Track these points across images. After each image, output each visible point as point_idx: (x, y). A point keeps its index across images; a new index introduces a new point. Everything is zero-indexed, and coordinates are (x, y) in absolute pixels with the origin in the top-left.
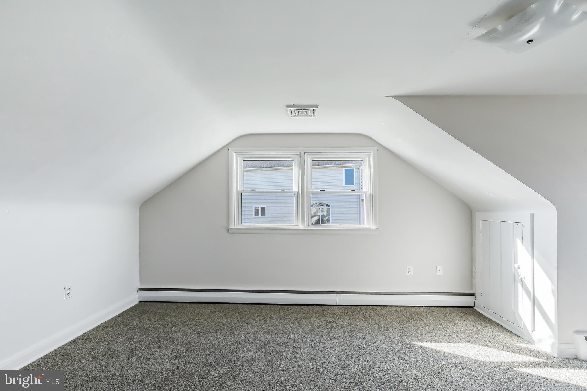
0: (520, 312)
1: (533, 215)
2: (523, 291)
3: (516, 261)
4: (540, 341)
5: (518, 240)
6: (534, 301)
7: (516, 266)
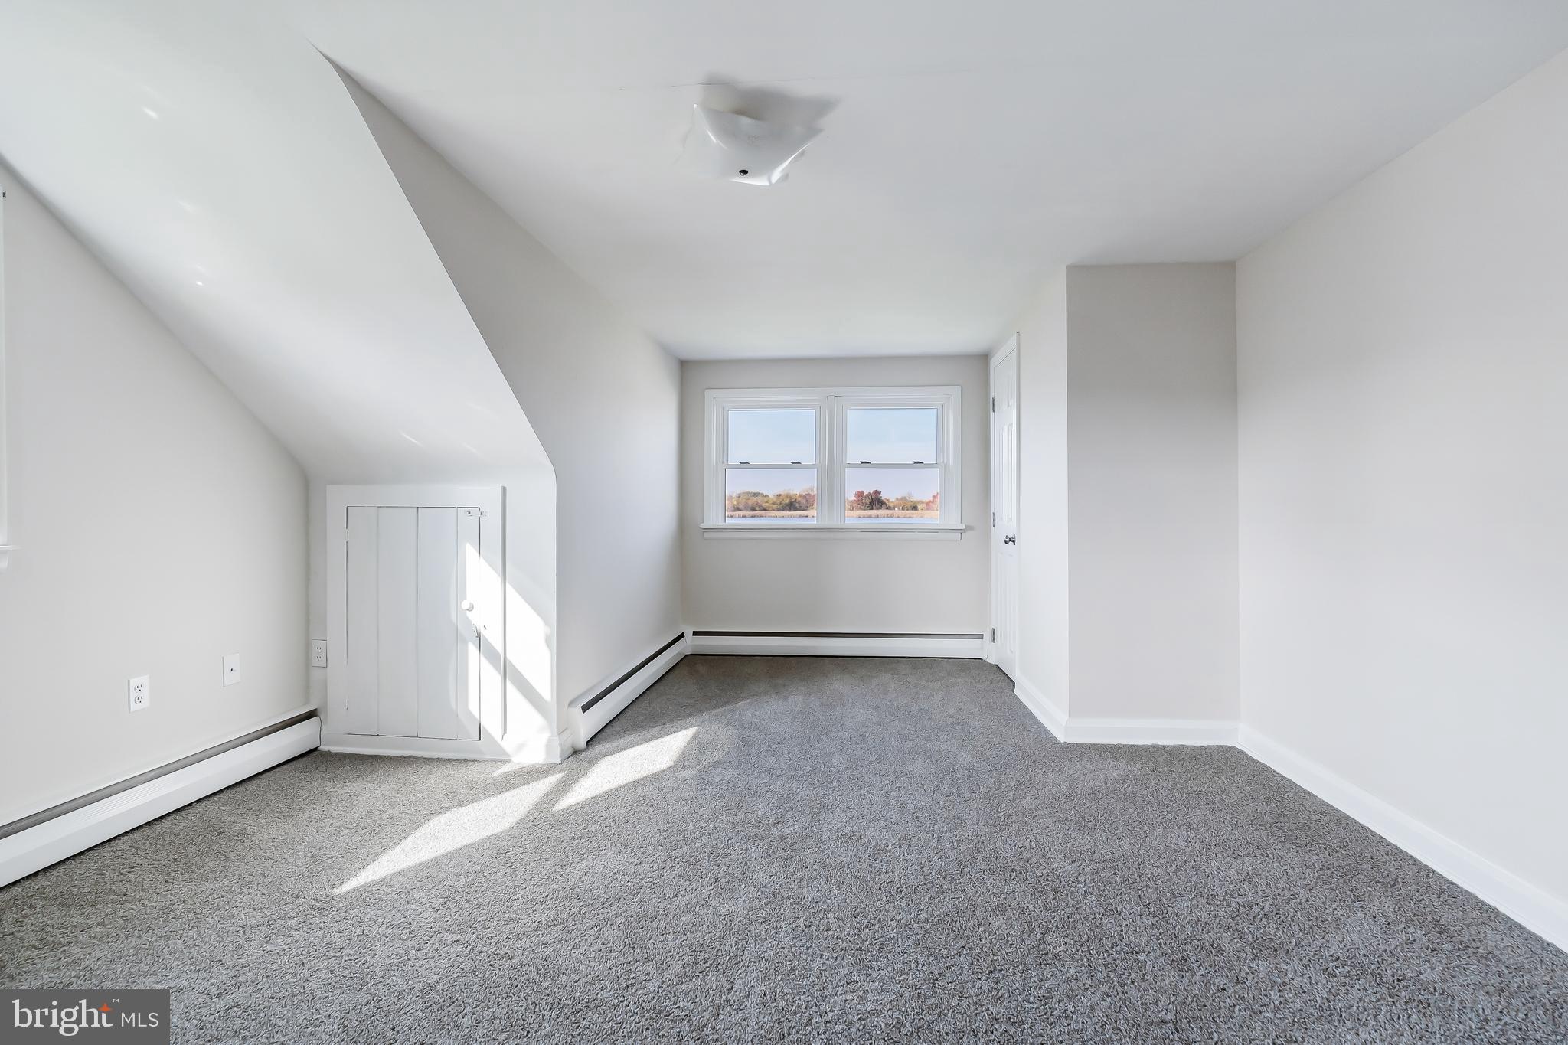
0: (473, 707)
1: (504, 489)
2: (482, 658)
3: (461, 594)
4: (520, 747)
5: (468, 547)
6: (506, 670)
7: (465, 605)
